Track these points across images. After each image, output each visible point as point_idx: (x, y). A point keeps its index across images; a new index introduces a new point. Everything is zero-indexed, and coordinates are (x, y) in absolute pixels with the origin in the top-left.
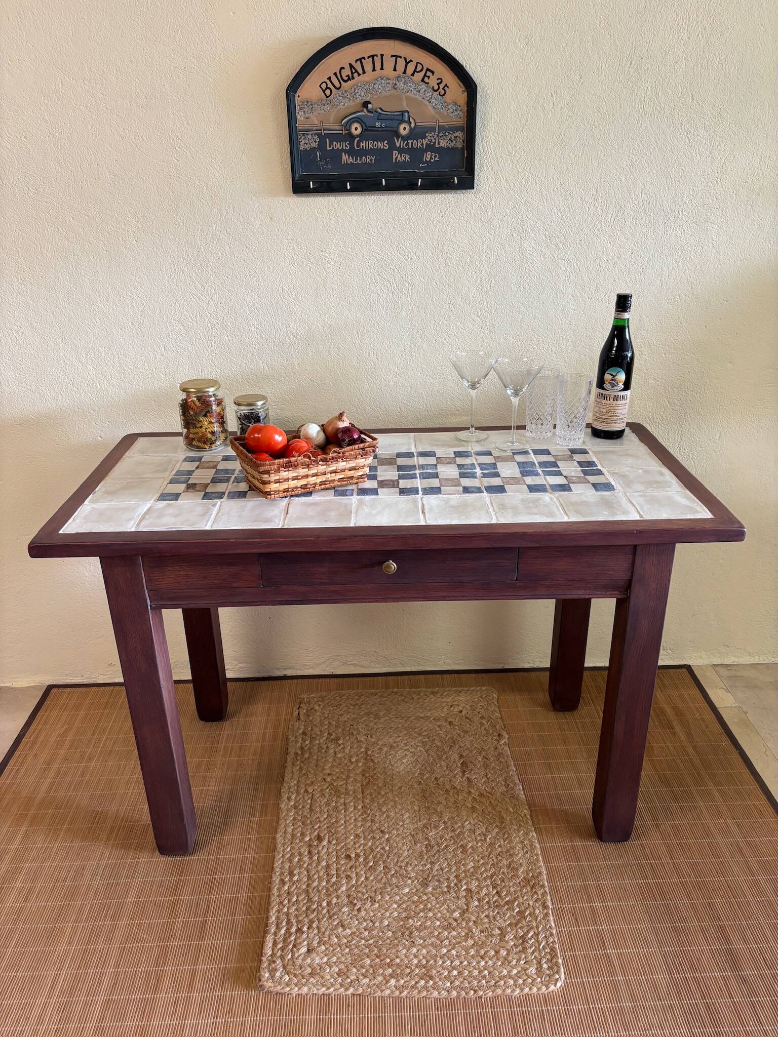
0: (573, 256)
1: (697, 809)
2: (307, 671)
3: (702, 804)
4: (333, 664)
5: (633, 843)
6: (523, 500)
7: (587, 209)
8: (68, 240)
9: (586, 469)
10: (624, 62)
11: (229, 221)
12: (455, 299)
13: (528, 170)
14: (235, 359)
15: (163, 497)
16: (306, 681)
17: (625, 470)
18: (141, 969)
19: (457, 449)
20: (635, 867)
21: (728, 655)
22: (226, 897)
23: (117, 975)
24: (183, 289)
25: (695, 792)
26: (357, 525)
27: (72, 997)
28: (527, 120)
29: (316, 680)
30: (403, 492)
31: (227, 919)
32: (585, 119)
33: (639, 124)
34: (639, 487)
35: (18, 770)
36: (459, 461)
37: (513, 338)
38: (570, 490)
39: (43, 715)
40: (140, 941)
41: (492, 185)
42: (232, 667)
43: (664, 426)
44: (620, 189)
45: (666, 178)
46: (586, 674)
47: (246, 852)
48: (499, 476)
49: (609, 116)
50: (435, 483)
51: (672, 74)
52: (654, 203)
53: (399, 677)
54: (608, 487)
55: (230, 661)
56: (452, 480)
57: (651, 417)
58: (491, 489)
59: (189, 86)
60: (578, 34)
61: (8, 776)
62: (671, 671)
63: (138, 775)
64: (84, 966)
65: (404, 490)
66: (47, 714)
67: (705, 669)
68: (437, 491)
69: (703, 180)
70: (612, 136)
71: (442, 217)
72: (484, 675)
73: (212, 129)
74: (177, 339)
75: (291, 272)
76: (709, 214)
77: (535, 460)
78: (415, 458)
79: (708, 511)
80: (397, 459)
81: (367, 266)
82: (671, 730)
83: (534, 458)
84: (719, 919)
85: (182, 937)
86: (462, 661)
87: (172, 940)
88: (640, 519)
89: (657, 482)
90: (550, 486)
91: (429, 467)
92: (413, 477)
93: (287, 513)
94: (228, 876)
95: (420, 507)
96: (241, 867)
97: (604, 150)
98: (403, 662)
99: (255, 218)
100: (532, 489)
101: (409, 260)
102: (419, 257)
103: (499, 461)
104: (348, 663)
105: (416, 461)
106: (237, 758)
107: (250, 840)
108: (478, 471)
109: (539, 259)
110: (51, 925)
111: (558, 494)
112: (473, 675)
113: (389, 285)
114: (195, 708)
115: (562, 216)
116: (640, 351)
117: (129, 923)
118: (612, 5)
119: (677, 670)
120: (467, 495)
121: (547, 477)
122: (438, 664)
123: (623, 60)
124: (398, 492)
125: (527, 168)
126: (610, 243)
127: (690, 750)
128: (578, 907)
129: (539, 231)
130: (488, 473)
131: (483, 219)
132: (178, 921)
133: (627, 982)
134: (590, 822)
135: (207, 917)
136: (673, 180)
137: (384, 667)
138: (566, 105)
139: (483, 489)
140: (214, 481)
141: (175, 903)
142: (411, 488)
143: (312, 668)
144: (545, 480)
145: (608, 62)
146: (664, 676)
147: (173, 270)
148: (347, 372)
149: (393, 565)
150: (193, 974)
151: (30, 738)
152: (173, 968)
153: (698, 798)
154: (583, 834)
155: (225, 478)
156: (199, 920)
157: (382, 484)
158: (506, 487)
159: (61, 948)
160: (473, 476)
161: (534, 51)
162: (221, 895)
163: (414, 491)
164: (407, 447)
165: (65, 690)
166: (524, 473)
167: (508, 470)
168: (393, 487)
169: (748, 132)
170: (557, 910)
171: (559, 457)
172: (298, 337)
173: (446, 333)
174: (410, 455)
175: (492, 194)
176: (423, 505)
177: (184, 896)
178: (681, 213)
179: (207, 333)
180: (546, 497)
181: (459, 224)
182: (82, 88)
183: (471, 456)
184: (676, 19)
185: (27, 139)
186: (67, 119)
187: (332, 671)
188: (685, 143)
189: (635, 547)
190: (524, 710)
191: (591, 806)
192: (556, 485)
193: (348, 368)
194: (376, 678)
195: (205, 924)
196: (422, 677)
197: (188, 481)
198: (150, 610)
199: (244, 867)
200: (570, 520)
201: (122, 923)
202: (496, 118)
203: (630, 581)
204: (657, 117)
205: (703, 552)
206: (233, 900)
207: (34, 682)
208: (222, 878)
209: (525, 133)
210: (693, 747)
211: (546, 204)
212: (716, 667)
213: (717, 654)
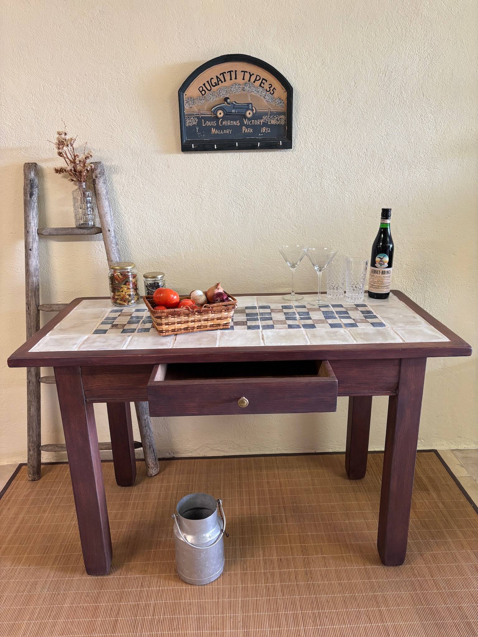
0: (353, 189)
1: (447, 544)
2: (188, 454)
3: (450, 540)
4: (204, 449)
5: (406, 567)
6: (327, 332)
7: (361, 161)
9: (367, 315)
10: (381, 74)
11: (143, 168)
12: (281, 216)
13: (324, 137)
14: (145, 253)
15: (97, 332)
16: (187, 460)
17: (391, 316)
19: (283, 305)
20: (408, 582)
21: (461, 443)
22: (131, 604)
25: (445, 532)
26: (220, 346)
28: (323, 108)
29: (193, 460)
30: (249, 328)
31: (131, 619)
32: (358, 108)
33: (391, 111)
34: (401, 325)
36: (285, 311)
37: (317, 239)
38: (357, 326)
39: (15, 483)
40: (72, 633)
41: (303, 147)
43: (414, 294)
44: (381, 149)
45: (409, 142)
46: (369, 456)
48: (311, 319)
49: (373, 106)
50: (270, 323)
51: (410, 81)
52: (402, 157)
53: (248, 458)
54: (381, 325)
56: (281, 321)
57: (405, 288)
58: (305, 326)
59: (120, 90)
60: (353, 58)
62: (424, 453)
63: (75, 522)
65: (251, 327)
66: (18, 482)
67: (446, 452)
68: (272, 327)
69: (431, 143)
70: (375, 118)
71: (273, 165)
72: (303, 456)
73: (134, 115)
75: (180, 199)
76: (436, 164)
77: (334, 310)
78: (257, 309)
79: (446, 338)
80: (246, 310)
81: (227, 196)
82: (427, 491)
83: (333, 309)
85: (101, 631)
86: (289, 448)
87: (94, 633)
88: (403, 342)
89: (412, 322)
90: (344, 324)
91: (266, 314)
92: (257, 319)
93: (175, 340)
94: (133, 589)
95: (261, 336)
96: (141, 584)
97: (370, 126)
98: (250, 448)
99: (158, 166)
100: (332, 326)
101: (253, 192)
102: (258, 190)
103: (311, 310)
104: (215, 449)
105: (257, 311)
106: (141, 510)
108: (297, 316)
109: (332, 191)
110: (13, 623)
111: (349, 329)
112: (296, 457)
113: (240, 207)
114: (115, 478)
115: (346, 165)
117: (65, 621)
118: (373, 41)
119: (428, 453)
120: (291, 329)
121: (341, 319)
122: (273, 449)
123: (380, 73)
124: (247, 327)
126: (376, 181)
127: (441, 505)
128: (371, 610)
129: (332, 174)
130: (304, 317)
131: (297, 167)
132: (98, 620)
134: (376, 553)
135: (118, 618)
136: (413, 143)
137: (238, 452)
138: (346, 99)
139: (301, 326)
140: (129, 323)
141: (96, 608)
142: (255, 325)
143: (191, 452)
144: (341, 321)
145: (371, 74)
146: (420, 457)
148: (214, 260)
151: (6, 498)
153: (448, 536)
154: (371, 561)
155: (137, 321)
156: (112, 620)
157: (237, 323)
158: (315, 325)
160: (295, 319)
161: (327, 68)
162: (128, 602)
163: (257, 327)
164: (252, 304)
166: (327, 317)
167: (316, 316)
168: (244, 325)
169: (458, 115)
170: (356, 612)
171: (349, 309)
172: (184, 239)
173: (276, 237)
174: (254, 308)
175: (303, 151)
176: (263, 335)
177: (103, 603)
178: (419, 163)
179: (128, 237)
180: (342, 330)
181: (283, 170)
182: (56, 91)
183: (293, 308)
184: (411, 49)
185: (21, 120)
186: (46, 109)
187: (204, 454)
188: (419, 121)
189: (400, 360)
190: (330, 479)
191: (376, 542)
192: (348, 324)
193: (215, 258)
194: (232, 459)
195: (117, 622)
196: (263, 458)
197: (113, 323)
198: (85, 404)
199: (144, 584)
200: (358, 343)
201: (60, 621)
202: (304, 107)
203: (398, 383)
204: (402, 106)
205: (442, 375)
206: (135, 606)
207: (11, 462)
208: (129, 591)
209: (322, 116)
210: (442, 503)
211: (336, 158)
212: (454, 451)
213: (454, 443)
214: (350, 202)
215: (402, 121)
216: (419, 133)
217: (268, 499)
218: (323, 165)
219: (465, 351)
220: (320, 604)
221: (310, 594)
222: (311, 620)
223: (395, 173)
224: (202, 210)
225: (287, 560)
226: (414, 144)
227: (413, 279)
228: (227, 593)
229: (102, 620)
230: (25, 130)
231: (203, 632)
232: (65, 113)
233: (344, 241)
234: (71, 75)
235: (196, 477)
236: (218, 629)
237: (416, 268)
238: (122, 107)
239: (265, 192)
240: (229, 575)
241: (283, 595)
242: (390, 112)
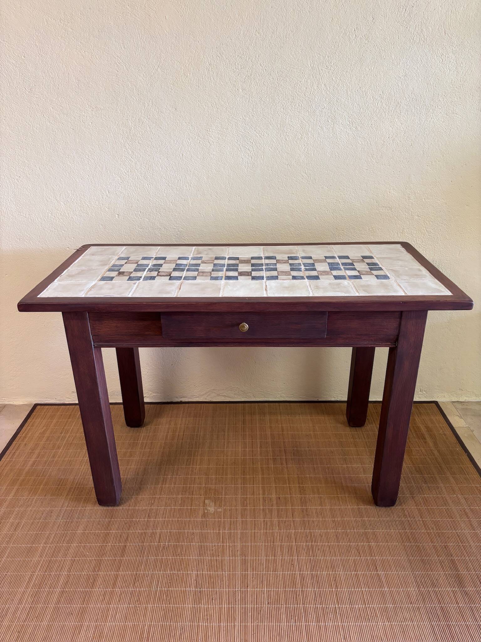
1: (439, 489)
2: (195, 399)
3: (442, 485)
4: (211, 395)
5: (396, 508)
6: (330, 284)
7: (377, 104)
8: (50, 122)
9: (372, 267)
11: (150, 110)
12: (291, 162)
13: (339, 78)
14: (152, 199)
15: (103, 279)
16: (194, 405)
17: (397, 268)
18: (84, 573)
19: (290, 255)
20: (398, 522)
21: (462, 395)
22: (139, 532)
23: (69, 576)
24: (120, 154)
25: (438, 478)
26: (223, 296)
27: (40, 588)
28: (338, 46)
29: (200, 405)
30: (254, 278)
31: (139, 545)
32: (376, 45)
33: (411, 49)
34: (405, 277)
35: (14, 453)
36: (291, 261)
37: (328, 188)
38: (361, 278)
39: (31, 421)
40: (84, 556)
41: (316, 88)
42: (148, 396)
44: (398, 91)
45: (428, 84)
46: (369, 405)
47: (152, 506)
48: (316, 270)
49: (391, 43)
50: (274, 273)
51: (432, 17)
52: (420, 100)
53: (252, 404)
54: (386, 277)
55: (147, 391)
56: (286, 272)
58: (309, 278)
61: (8, 457)
62: (425, 405)
63: (87, 458)
64: (49, 570)
65: (255, 277)
66: (33, 421)
67: (447, 404)
68: (276, 278)
70: (393, 57)
71: (284, 109)
72: (305, 404)
73: (140, 51)
74: (116, 186)
75: (188, 144)
77: (339, 262)
78: (263, 260)
79: (449, 291)
80: (251, 260)
81: (236, 140)
82: (424, 440)
83: (339, 261)
84: (451, 556)
85: (110, 554)
86: (292, 395)
87: (104, 556)
88: (405, 295)
89: (416, 275)
90: (348, 276)
91: (271, 265)
92: (262, 270)
93: (180, 289)
94: (141, 520)
95: (264, 287)
96: (149, 515)
97: (388, 65)
98: (254, 395)
99: (165, 109)
100: (336, 277)
101: (262, 136)
102: (268, 134)
103: (316, 262)
104: (221, 395)
105: (264, 261)
106: (149, 450)
107: (155, 498)
108: (303, 267)
109: (345, 137)
111: (353, 280)
112: (298, 404)
113: (249, 152)
114: (125, 419)
115: (360, 109)
116: (409, 197)
117: (78, 545)
119: (429, 404)
120: (295, 280)
121: (346, 271)
122: (277, 397)
123: (400, 8)
124: (251, 278)
125: (338, 77)
126: (391, 126)
127: (436, 452)
128: (361, 545)
129: (345, 118)
130: (308, 269)
131: (309, 111)
132: (109, 545)
133: (391, 592)
134: (370, 494)
135: (126, 543)
136: (432, 85)
137: (243, 398)
138: (364, 36)
139: (305, 277)
140: (135, 270)
141: (107, 535)
142: (259, 276)
143: (198, 397)
144: (345, 272)
145: (391, 9)
147: (114, 142)
148: (222, 208)
149: (246, 326)
150: (116, 577)
151: (23, 434)
152: (104, 573)
153: (440, 481)
154: (365, 502)
155: (143, 269)
156: (121, 545)
157: (241, 274)
158: (319, 276)
159: (35, 559)
160: (299, 270)
162: (136, 531)
163: (262, 278)
164: (258, 254)
165: (45, 407)
166: (332, 269)
167: (322, 267)
168: (248, 275)
170: (347, 547)
171: (355, 260)
172: (192, 185)
173: (285, 184)
174: (260, 258)
175: (315, 93)
176: (266, 286)
178: (437, 107)
179: (135, 182)
180: (345, 282)
181: (294, 114)
182: (59, 26)
183: (299, 259)
185: (25, 58)
187: (211, 399)
188: (439, 62)
189: (402, 312)
190: (330, 426)
191: (371, 485)
192: (352, 276)
193: (223, 206)
194: (237, 404)
195: (125, 547)
196: (266, 404)
197: (119, 270)
198: (93, 348)
199: (151, 514)
200: (360, 295)
202: (319, 44)
203: (398, 336)
204: (422, 45)
205: (447, 328)
206: (143, 534)
207: (27, 402)
208: (137, 520)
209: (337, 54)
210: (437, 450)
211: (350, 101)
212: (454, 403)
213: (455, 395)
214: (362, 149)
215: (422, 61)
216: (439, 74)
217: (270, 443)
218: (336, 109)
219: (466, 304)
220: (314, 538)
221: (305, 529)
222: (305, 551)
223: (411, 117)
224: (209, 155)
225: (285, 498)
226: (433, 87)
227: (424, 231)
228: (227, 526)
229: (112, 545)
230: (29, 68)
231: (204, 559)
232: (69, 50)
233: (355, 190)
234: (75, 9)
235: (202, 420)
236: (219, 556)
237: (427, 219)
238: (128, 43)
239: (275, 137)
240: (229, 510)
241: (280, 529)
242: (409, 50)
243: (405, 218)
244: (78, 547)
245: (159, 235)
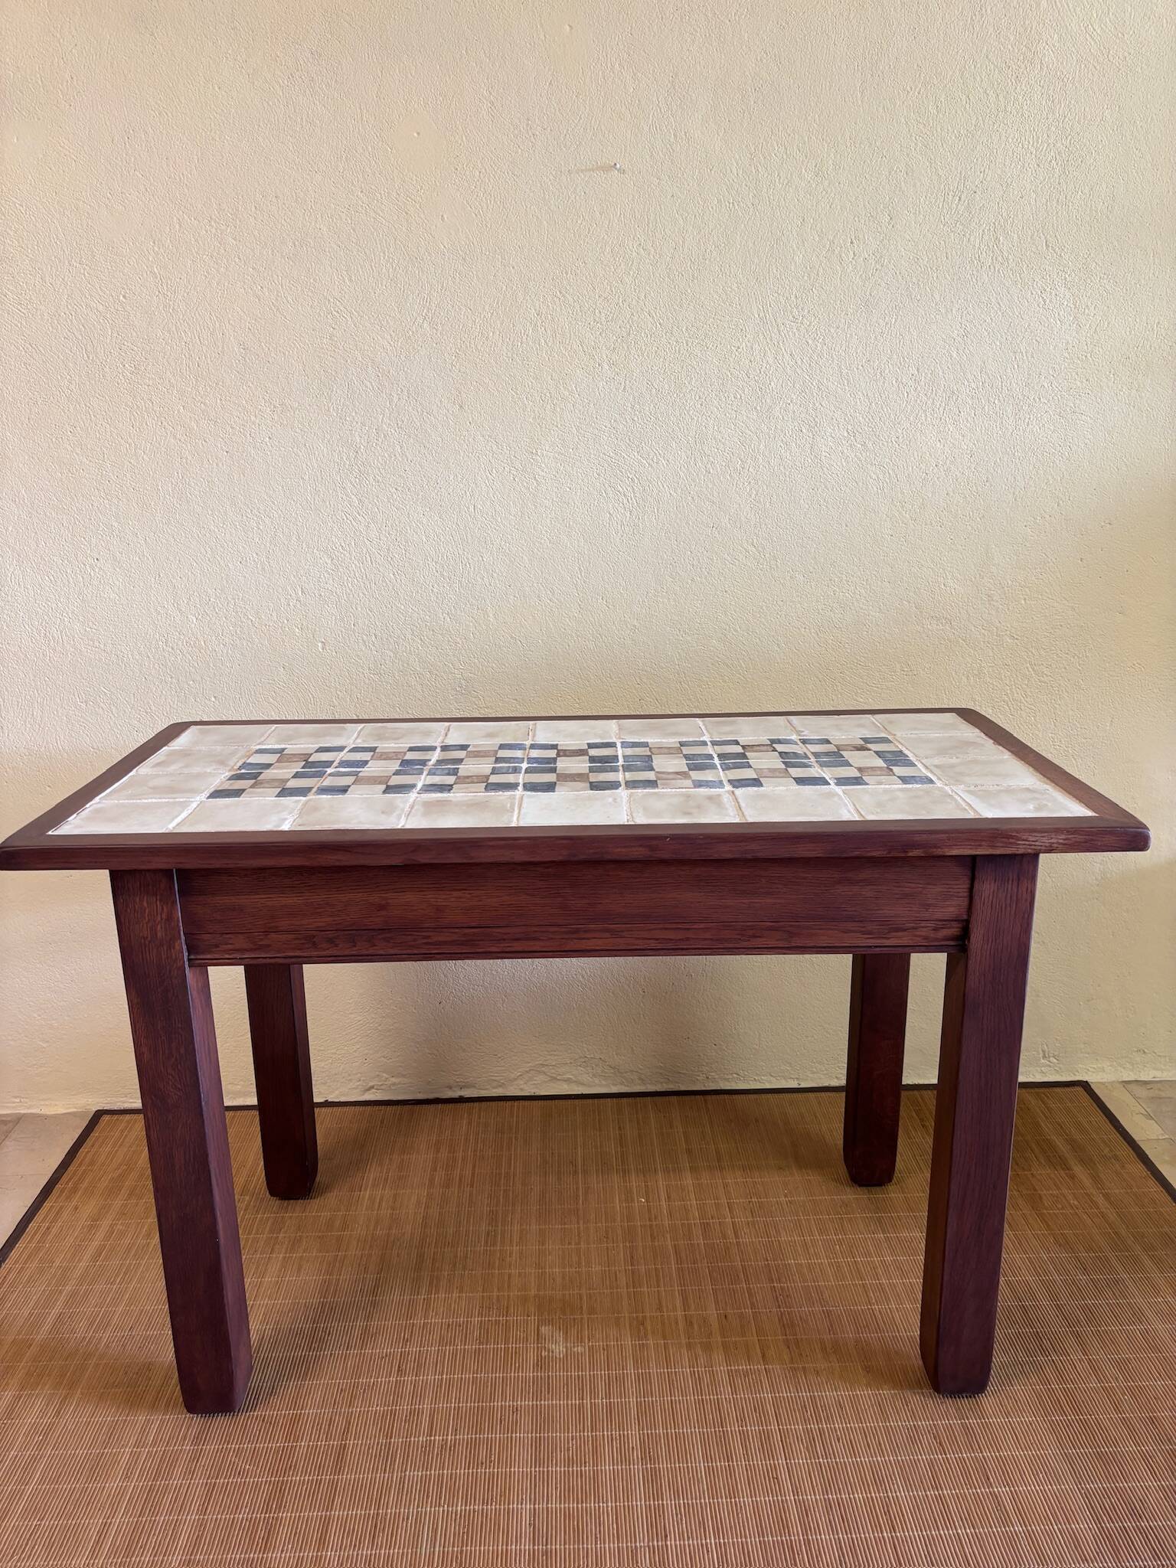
0: (887, 460)
1: (1119, 1284)
2: (494, 1091)
3: (1126, 1276)
4: (535, 1078)
7: (906, 394)
8: (175, 437)
10: (950, 197)
12: (721, 522)
14: (403, 607)
16: (493, 1104)
18: (241, 1516)
20: (1029, 1365)
21: (1145, 1066)
22: (376, 1410)
23: (202, 1525)
24: (332, 505)
25: (1114, 1262)
27: (131, 1554)
28: (818, 274)
29: (508, 1106)
31: (378, 1443)
33: (974, 280)
35: (48, 1228)
39: (88, 1152)
40: (239, 1473)
41: (771, 361)
42: (380, 1084)
43: (1029, 706)
47: (406, 1345)
49: (931, 269)
53: (638, 1101)
55: (377, 1073)
57: (1008, 692)
59: (354, 230)
60: (886, 161)
61: (32, 1238)
62: (1058, 1090)
64: (150, 1510)
66: (94, 1150)
67: (1110, 1087)
69: (1066, 355)
70: (937, 297)
71: (701, 405)
72: (769, 1096)
74: (320, 577)
75: (487, 482)
76: (1078, 402)
82: (1068, 1172)
84: (1170, 1442)
87: (291, 1473)
94: (380, 1380)
96: (399, 1367)
97: (926, 314)
98: (642, 1078)
101: (654, 465)
102: (668, 461)
104: (558, 1080)
106: (390, 1211)
107: (413, 1326)
109: (839, 464)
110: (98, 1451)
112: (751, 1097)
113: (625, 501)
115: (871, 405)
117: (222, 1449)
118: (931, 121)
122: (697, 1080)
123: (948, 194)
125: (820, 338)
126: (939, 441)
127: (1100, 1200)
128: (942, 1424)
129: (838, 424)
131: (759, 408)
132: (301, 1444)
133: (1030, 1535)
135: (346, 1440)
136: (1024, 355)
137: (613, 1084)
138: (871, 255)
143: (502, 1085)
145: (928, 198)
146: (1048, 1097)
147: (320, 479)
148: (564, 624)
150: (326, 1522)
151: (67, 1183)
152: (294, 1515)
153: (1120, 1269)
156: (333, 1445)
159: (113, 1485)
161: (826, 183)
162: (369, 1407)
165: (121, 1117)
169: (1127, 290)
170: (908, 1429)
172: (495, 575)
175: (771, 372)
177: (310, 1409)
178: (1038, 400)
179: (365, 570)
184: (1019, 141)
185: (125, 299)
186: (183, 273)
187: (533, 1091)
188: (1038, 305)
193: (566, 621)
194: (602, 1101)
195: (344, 1449)
199: (404, 1367)
201: (210, 1449)
202: (775, 271)
204: (998, 271)
206: (387, 1415)
207: (76, 1108)
208: (370, 1382)
209: (816, 292)
210: (1103, 1195)
211: (847, 388)
212: (1129, 1086)
213: (1128, 1065)
214: (879, 491)
215: (999, 304)
216: (1039, 331)
217: (691, 1188)
218: (817, 405)
220: (823, 1412)
221: (797, 1390)
222: (803, 1445)
223: (983, 422)
224: (536, 507)
225: (741, 1316)
226: (1027, 357)
227: (1028, 671)
228: (601, 1387)
229: (309, 1446)
230: (133, 322)
231: (548, 1471)
232: (226, 284)
233: (867, 580)
234: (242, 197)
235: (516, 1139)
236: (585, 1463)
237: (1034, 645)
238: (358, 271)
239: (684, 467)
240: (604, 1349)
241: (735, 1391)
242: (972, 283)
243: (984, 642)
244: (221, 1452)
245: (419, 688)
